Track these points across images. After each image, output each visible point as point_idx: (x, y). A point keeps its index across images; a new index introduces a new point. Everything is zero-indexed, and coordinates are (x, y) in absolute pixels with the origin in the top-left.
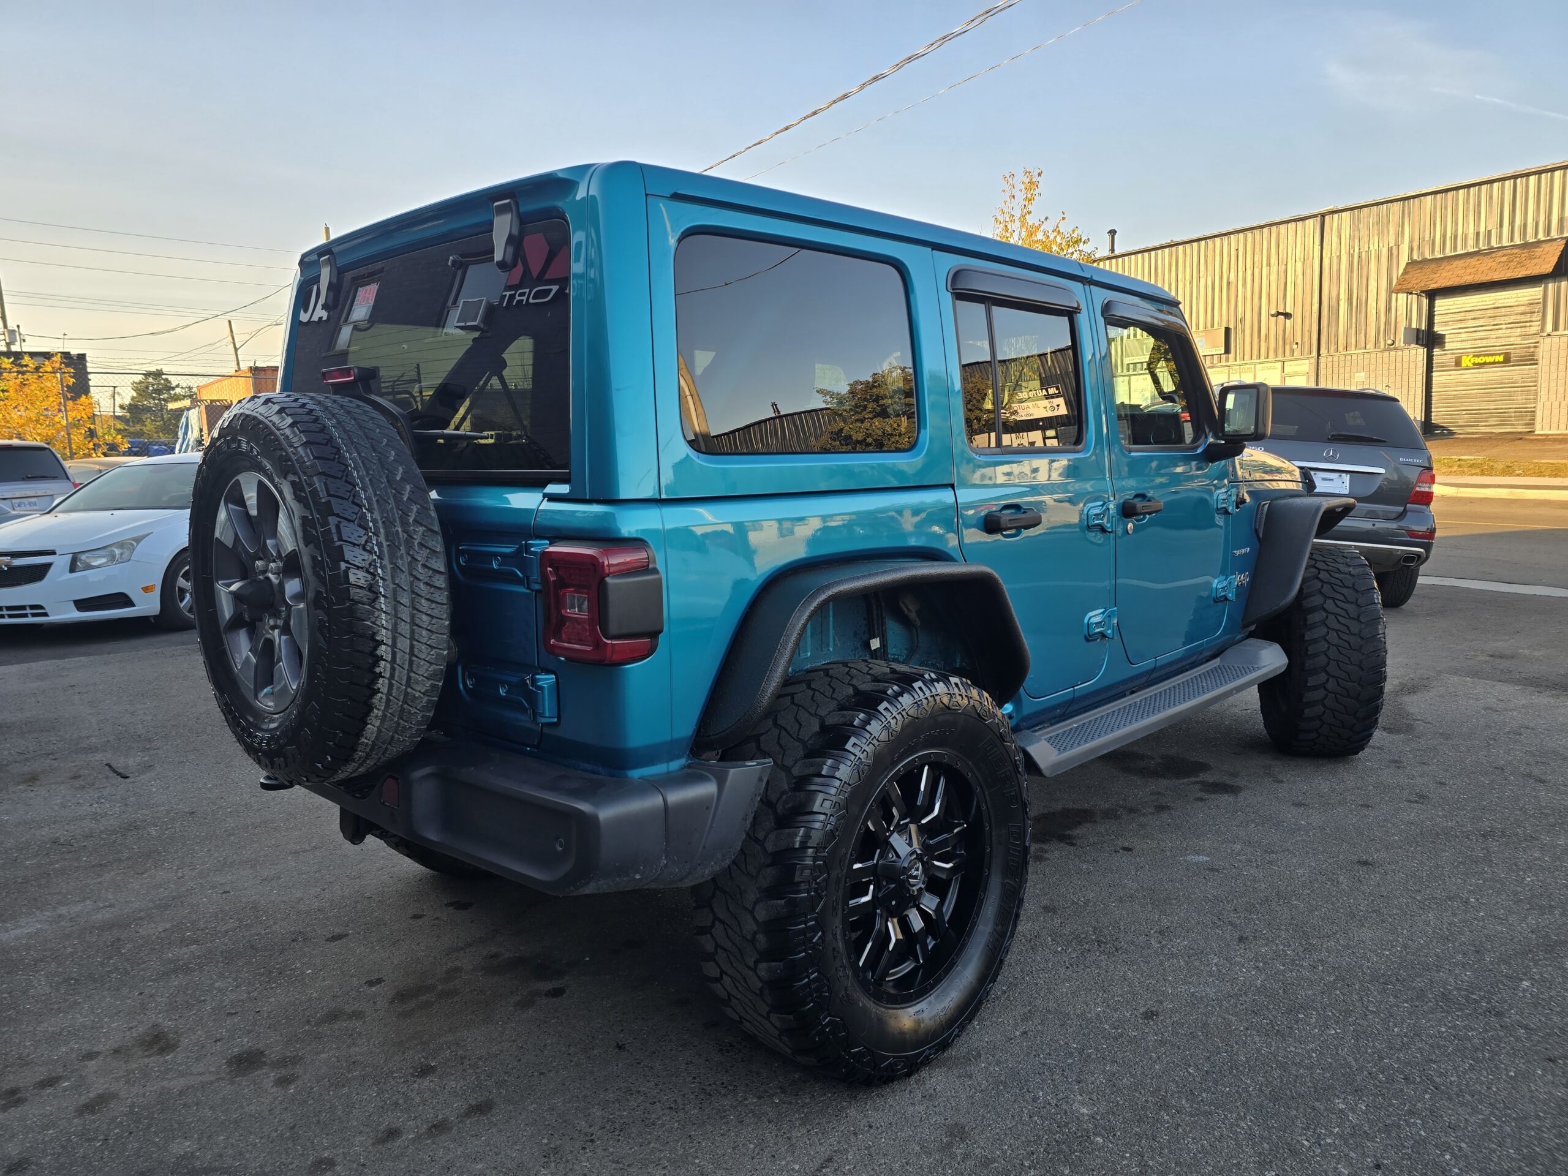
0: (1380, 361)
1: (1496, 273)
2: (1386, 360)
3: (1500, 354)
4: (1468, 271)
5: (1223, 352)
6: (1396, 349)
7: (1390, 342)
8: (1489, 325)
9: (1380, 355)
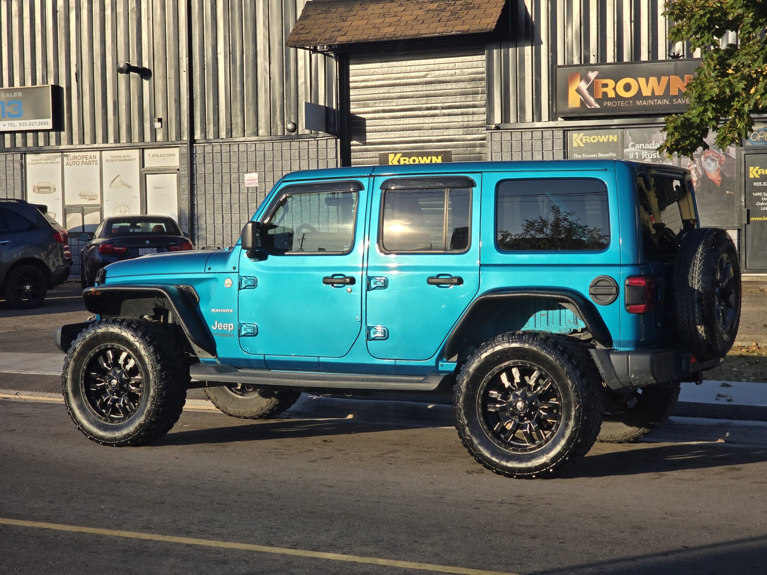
0: (278, 154)
1: (425, 26)
2: (286, 154)
3: (437, 154)
4: (388, 20)
5: (50, 126)
6: (299, 137)
7: (290, 126)
8: (420, 109)
9: (277, 145)
